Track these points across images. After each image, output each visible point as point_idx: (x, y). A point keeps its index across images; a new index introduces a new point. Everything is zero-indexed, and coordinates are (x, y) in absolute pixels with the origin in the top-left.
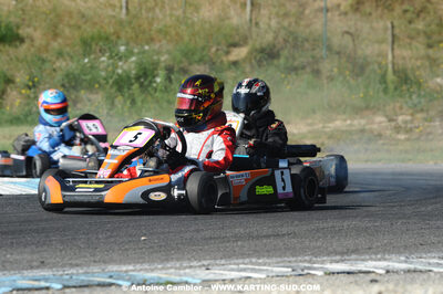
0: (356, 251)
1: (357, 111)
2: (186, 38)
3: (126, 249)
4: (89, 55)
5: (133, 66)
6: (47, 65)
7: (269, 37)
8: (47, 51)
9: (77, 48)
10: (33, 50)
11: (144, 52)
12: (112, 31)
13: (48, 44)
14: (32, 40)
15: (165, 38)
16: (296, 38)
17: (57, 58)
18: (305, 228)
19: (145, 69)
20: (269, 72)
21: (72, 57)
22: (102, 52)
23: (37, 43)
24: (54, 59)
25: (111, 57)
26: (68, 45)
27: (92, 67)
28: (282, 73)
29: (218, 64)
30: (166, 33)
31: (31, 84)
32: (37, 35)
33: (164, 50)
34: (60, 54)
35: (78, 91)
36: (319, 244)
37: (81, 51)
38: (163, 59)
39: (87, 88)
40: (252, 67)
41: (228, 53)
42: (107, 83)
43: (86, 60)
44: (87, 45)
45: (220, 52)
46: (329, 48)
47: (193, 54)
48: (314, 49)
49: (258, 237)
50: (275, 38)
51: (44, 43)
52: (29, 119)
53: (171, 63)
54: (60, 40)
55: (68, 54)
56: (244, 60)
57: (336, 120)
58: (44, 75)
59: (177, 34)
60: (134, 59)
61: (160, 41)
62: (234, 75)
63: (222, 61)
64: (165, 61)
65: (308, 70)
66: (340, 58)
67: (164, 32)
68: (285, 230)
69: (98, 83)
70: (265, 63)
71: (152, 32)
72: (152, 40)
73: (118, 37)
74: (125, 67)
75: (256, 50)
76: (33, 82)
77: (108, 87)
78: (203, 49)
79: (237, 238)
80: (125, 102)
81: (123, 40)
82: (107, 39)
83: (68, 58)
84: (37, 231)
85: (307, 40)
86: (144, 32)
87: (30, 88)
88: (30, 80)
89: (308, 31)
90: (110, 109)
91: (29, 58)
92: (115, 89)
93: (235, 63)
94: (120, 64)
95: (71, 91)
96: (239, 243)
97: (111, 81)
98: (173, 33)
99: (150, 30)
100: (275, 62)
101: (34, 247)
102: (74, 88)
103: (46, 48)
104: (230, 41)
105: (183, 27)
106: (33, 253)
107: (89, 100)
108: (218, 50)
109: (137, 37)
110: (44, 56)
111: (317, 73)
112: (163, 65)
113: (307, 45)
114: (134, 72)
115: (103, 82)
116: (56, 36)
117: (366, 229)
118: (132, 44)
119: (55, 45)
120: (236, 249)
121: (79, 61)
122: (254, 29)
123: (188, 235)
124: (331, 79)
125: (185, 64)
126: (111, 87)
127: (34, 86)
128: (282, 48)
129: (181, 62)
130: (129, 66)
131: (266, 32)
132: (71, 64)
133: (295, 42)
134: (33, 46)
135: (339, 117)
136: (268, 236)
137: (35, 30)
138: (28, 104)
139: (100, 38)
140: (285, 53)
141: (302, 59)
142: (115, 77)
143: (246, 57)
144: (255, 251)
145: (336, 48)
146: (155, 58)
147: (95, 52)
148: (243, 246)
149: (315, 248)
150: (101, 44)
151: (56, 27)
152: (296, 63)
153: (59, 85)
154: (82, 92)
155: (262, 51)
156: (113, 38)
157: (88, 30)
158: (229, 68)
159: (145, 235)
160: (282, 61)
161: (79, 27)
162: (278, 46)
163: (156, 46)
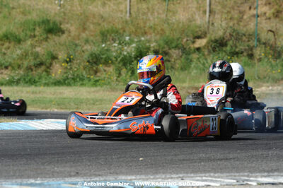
0: (277, 170)
1: (276, 81)
2: (167, 33)
3: (131, 166)
4: (106, 42)
5: (133, 49)
6: (79, 48)
7: (220, 33)
8: (79, 39)
9: (98, 37)
10: (70, 38)
11: (140, 41)
12: (120, 27)
13: (80, 35)
14: (70, 32)
15: (154, 32)
16: (238, 34)
17: (85, 44)
18: (244, 154)
19: (141, 51)
20: (220, 55)
21: (94, 43)
22: (114, 40)
23: (72, 34)
24: (83, 44)
25: (120, 44)
26: (92, 35)
27: (107, 50)
28: (228, 56)
29: (187, 49)
30: (155, 29)
31: (68, 60)
32: (72, 29)
33: (153, 40)
34: (87, 41)
35: (98, 65)
36: (253, 165)
37: (100, 40)
38: (152, 45)
39: (104, 64)
40: (209, 52)
41: (194, 42)
42: (117, 60)
43: (104, 45)
44: (104, 36)
45: (189, 42)
46: (259, 40)
47: (172, 43)
48: (249, 41)
49: (214, 160)
50: (225, 33)
51: (77, 34)
52: (66, 82)
53: (157, 48)
54: (87, 32)
55: (92, 41)
56: (204, 47)
57: (262, 86)
58: (77, 54)
59: (162, 30)
60: (134, 45)
61: (151, 34)
62: (198, 56)
63: (190, 48)
64: (154, 47)
65: (245, 54)
66: (266, 47)
67: (153, 28)
68: (231, 156)
69: (111, 60)
70: (217, 49)
71: (146, 28)
72: (146, 33)
73: (124, 31)
74: (129, 50)
75: (212, 41)
76: (70, 59)
77: (117, 63)
78: (178, 40)
79: (201, 160)
80: (128, 72)
81: (127, 33)
82: (117, 32)
83: (92, 44)
84: (74, 153)
85: (245, 35)
86: (141, 28)
87: (67, 62)
88: (67, 57)
89: (245, 29)
90: (118, 77)
91: (67, 44)
92: (121, 64)
93: (198, 49)
94: (125, 48)
95: (94, 65)
96: (202, 163)
97: (119, 59)
98: (160, 28)
99: (145, 27)
100: (224, 49)
101: (72, 163)
102: (95, 63)
103: (78, 37)
104: (196, 35)
105: (166, 25)
106: (71, 167)
107: (105, 71)
108: (187, 40)
109: (136, 31)
110: (77, 42)
111: (251, 56)
112: (152, 49)
113: (244, 38)
114: (133, 54)
115: (114, 59)
116: (84, 29)
118: (132, 35)
119: (84, 35)
120: (201, 167)
121: (99, 46)
122: (211, 27)
123: (169, 158)
124: (260, 60)
125: (166, 49)
126: (119, 63)
127: (70, 61)
128: (229, 40)
129: (163, 48)
130: (130, 50)
131: (219, 29)
132: (93, 47)
133: (237, 36)
134: (70, 36)
135: (264, 85)
136: (221, 160)
137: (72, 25)
138: (66, 73)
139: (113, 32)
140: (230, 43)
141: (241, 47)
142: (122, 56)
143: (205, 46)
144: (213, 169)
145: (263, 40)
146: (148, 44)
147: (109, 41)
148: (205, 166)
149: (251, 167)
150: (113, 35)
151: (84, 24)
152: (237, 50)
153: (86, 61)
154: (101, 65)
155: (216, 41)
156: (121, 31)
157: (106, 26)
158: (195, 52)
159: (142, 157)
160: (228, 48)
161: (100, 25)
162: (227, 39)
163: (148, 37)
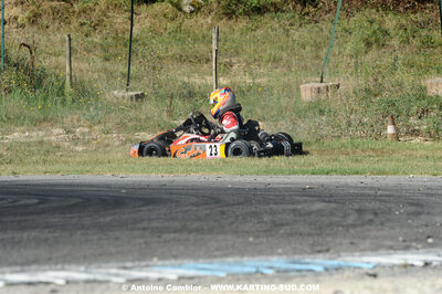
0: (36, 261)
1: (36, 123)
46: (7, 60)
57: (15, 131)
66: (18, 70)
117: (46, 240)
124: (9, 90)
135: (18, 129)
